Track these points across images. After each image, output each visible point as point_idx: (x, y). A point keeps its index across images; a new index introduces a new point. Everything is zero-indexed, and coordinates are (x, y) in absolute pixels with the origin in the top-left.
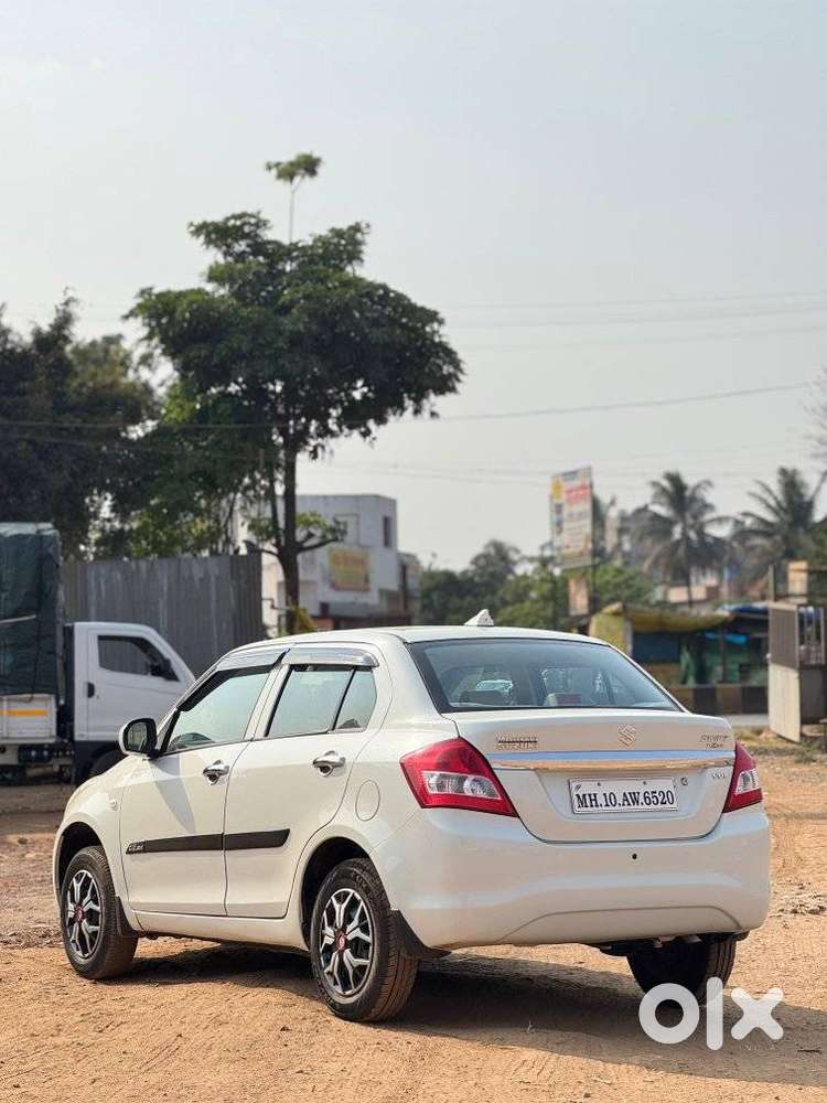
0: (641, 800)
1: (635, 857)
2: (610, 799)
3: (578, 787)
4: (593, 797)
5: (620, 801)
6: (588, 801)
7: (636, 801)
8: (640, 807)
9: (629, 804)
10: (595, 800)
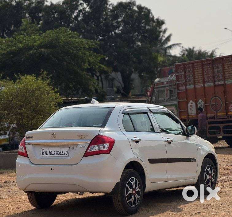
0: (59, 153)
1: (52, 169)
2: (50, 153)
3: (43, 150)
4: (46, 152)
5: (53, 153)
6: (45, 153)
7: (57, 154)
8: (58, 155)
9: (55, 155)
10: (47, 153)
